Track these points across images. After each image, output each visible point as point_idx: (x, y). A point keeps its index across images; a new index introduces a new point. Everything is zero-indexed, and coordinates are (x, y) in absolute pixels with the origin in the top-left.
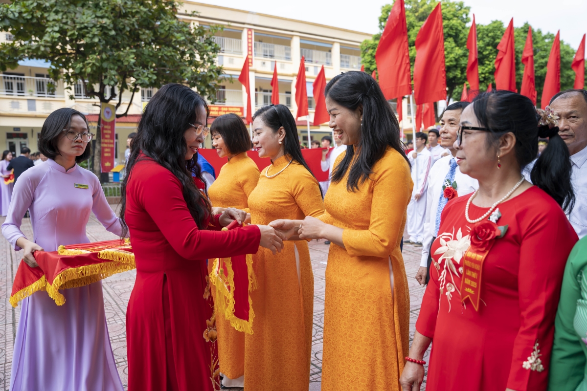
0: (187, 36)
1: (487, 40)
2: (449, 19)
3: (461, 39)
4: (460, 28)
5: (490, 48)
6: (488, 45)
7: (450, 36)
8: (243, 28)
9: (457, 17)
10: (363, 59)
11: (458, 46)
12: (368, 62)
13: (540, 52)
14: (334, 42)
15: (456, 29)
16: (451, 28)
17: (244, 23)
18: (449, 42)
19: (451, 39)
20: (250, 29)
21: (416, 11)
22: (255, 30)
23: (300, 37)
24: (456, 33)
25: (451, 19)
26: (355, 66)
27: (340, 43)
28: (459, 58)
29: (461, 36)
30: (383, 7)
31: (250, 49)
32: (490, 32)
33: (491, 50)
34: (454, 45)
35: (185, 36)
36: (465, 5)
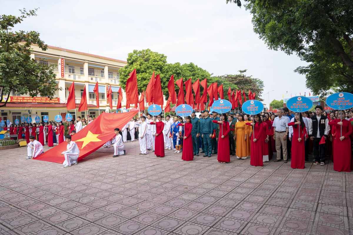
0: (42, 70)
1: (174, 71)
2: (158, 62)
3: (163, 70)
4: (162, 65)
5: (175, 74)
6: (174, 73)
7: (158, 68)
8: (59, 58)
9: (161, 61)
10: (120, 77)
11: (162, 73)
12: (123, 79)
13: (196, 75)
14: (105, 66)
15: (161, 66)
16: (159, 65)
17: (59, 56)
18: (158, 71)
19: (159, 70)
20: (62, 59)
21: (144, 57)
22: (65, 59)
23: (88, 63)
24: (161, 67)
25: (159, 61)
26: (115, 77)
27: (108, 66)
28: (162, 78)
29: (163, 69)
30: (129, 54)
31: (62, 68)
32: (175, 68)
33: (175, 75)
34: (160, 72)
35: (41, 71)
36: (165, 55)
